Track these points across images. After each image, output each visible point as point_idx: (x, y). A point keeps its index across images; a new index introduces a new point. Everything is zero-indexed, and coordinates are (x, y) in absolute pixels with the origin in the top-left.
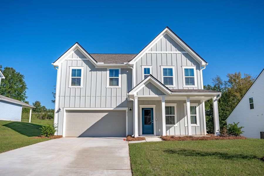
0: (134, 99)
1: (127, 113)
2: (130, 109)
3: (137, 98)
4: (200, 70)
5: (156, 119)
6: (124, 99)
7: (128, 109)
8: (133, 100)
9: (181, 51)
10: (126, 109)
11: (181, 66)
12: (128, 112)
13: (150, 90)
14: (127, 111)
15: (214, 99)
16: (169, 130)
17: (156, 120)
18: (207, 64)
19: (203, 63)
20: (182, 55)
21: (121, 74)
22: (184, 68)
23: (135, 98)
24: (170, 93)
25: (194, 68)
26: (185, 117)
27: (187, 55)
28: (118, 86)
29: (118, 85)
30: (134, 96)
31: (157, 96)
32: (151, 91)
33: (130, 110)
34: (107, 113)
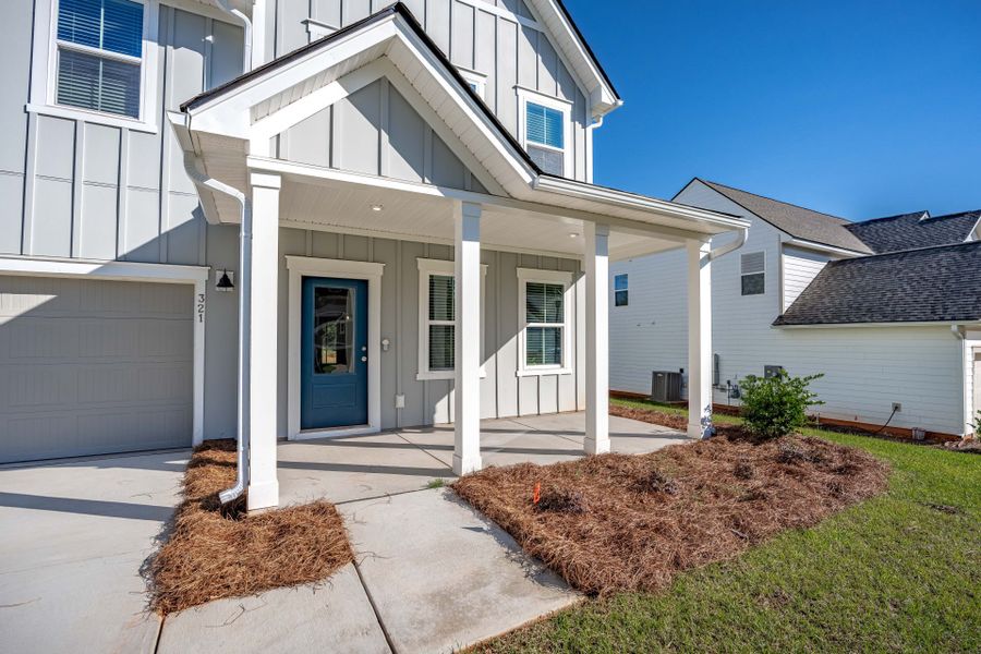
0: (248, 190)
1: (197, 298)
2: (219, 275)
3: (276, 181)
4: (584, 127)
5: (386, 342)
6: (179, 212)
7: (211, 275)
8: (241, 197)
9: (516, 13)
10: (197, 276)
11: (515, 88)
12: (205, 298)
13: (385, 137)
14: (200, 289)
15: (702, 255)
16: (446, 397)
17: (382, 345)
18: (620, 103)
19: (607, 97)
20: (521, 34)
21: (162, 42)
22: (525, 97)
23: (255, 179)
24: (528, 179)
25: (566, 109)
26: (520, 334)
27: (542, 42)
28: (137, 116)
29: (132, 110)
30: (250, 163)
31: (434, 191)
32: (389, 151)
33: (225, 282)
34: (49, 297)
